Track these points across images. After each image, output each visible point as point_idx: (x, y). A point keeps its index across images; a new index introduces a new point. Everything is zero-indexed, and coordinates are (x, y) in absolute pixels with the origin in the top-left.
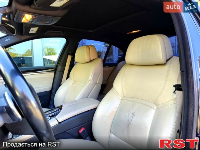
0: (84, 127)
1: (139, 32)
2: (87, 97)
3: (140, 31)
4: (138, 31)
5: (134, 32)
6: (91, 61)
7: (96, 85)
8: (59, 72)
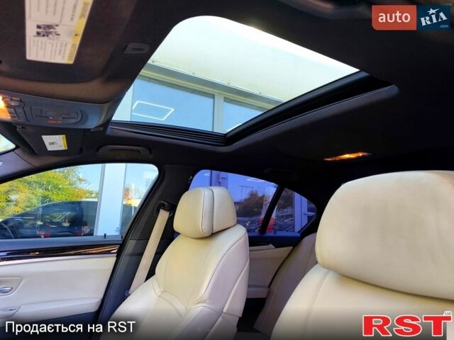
1: (363, 156)
3: (366, 154)
4: (361, 154)
5: (347, 156)
6: (213, 235)
8: (128, 258)
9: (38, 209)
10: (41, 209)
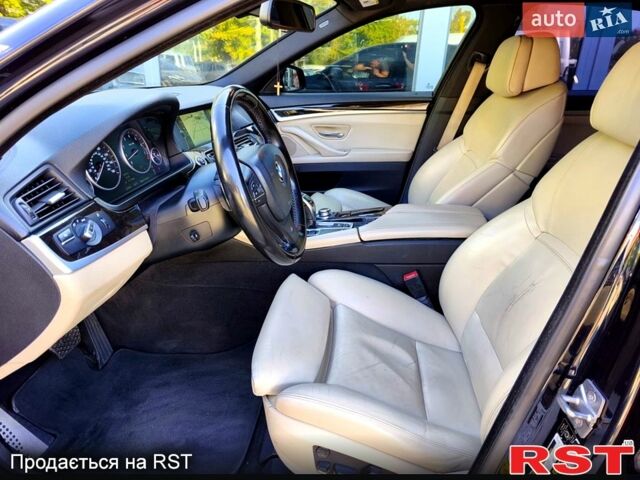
0: (418, 272)
2: (471, 205)
6: (522, 94)
7: (511, 175)
8: (438, 115)
9: (355, 55)
10: (357, 56)
